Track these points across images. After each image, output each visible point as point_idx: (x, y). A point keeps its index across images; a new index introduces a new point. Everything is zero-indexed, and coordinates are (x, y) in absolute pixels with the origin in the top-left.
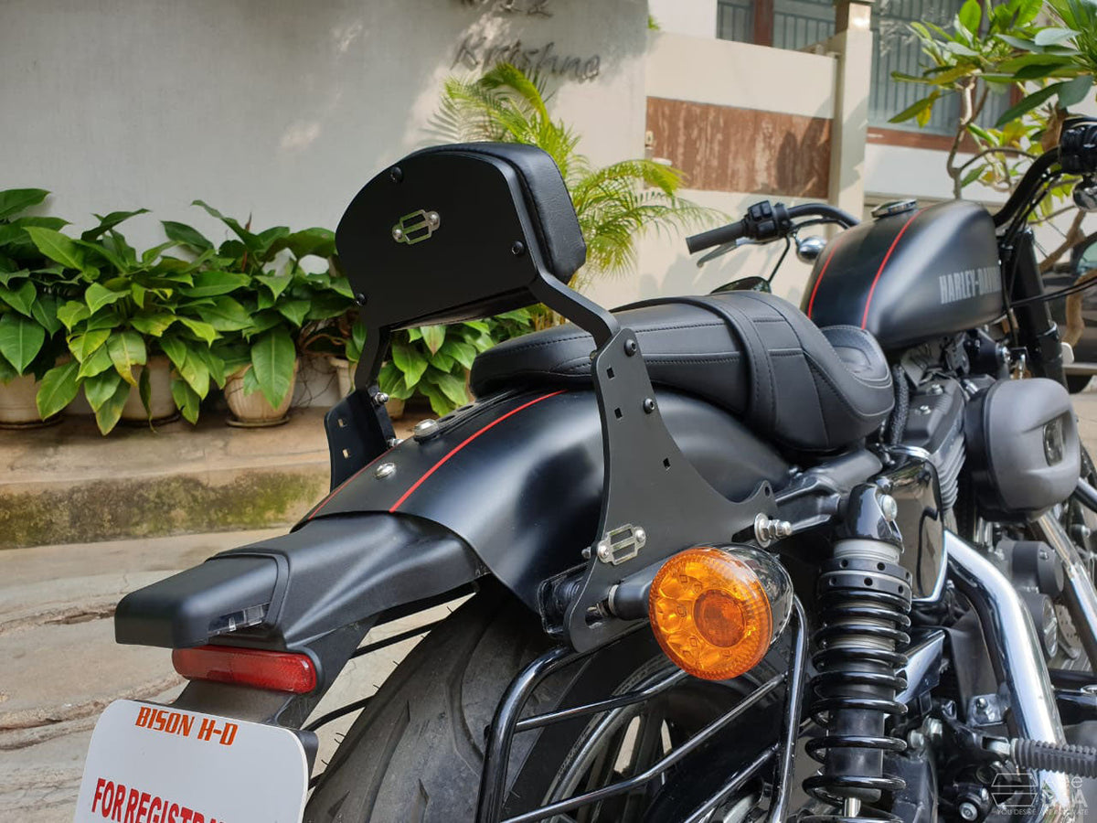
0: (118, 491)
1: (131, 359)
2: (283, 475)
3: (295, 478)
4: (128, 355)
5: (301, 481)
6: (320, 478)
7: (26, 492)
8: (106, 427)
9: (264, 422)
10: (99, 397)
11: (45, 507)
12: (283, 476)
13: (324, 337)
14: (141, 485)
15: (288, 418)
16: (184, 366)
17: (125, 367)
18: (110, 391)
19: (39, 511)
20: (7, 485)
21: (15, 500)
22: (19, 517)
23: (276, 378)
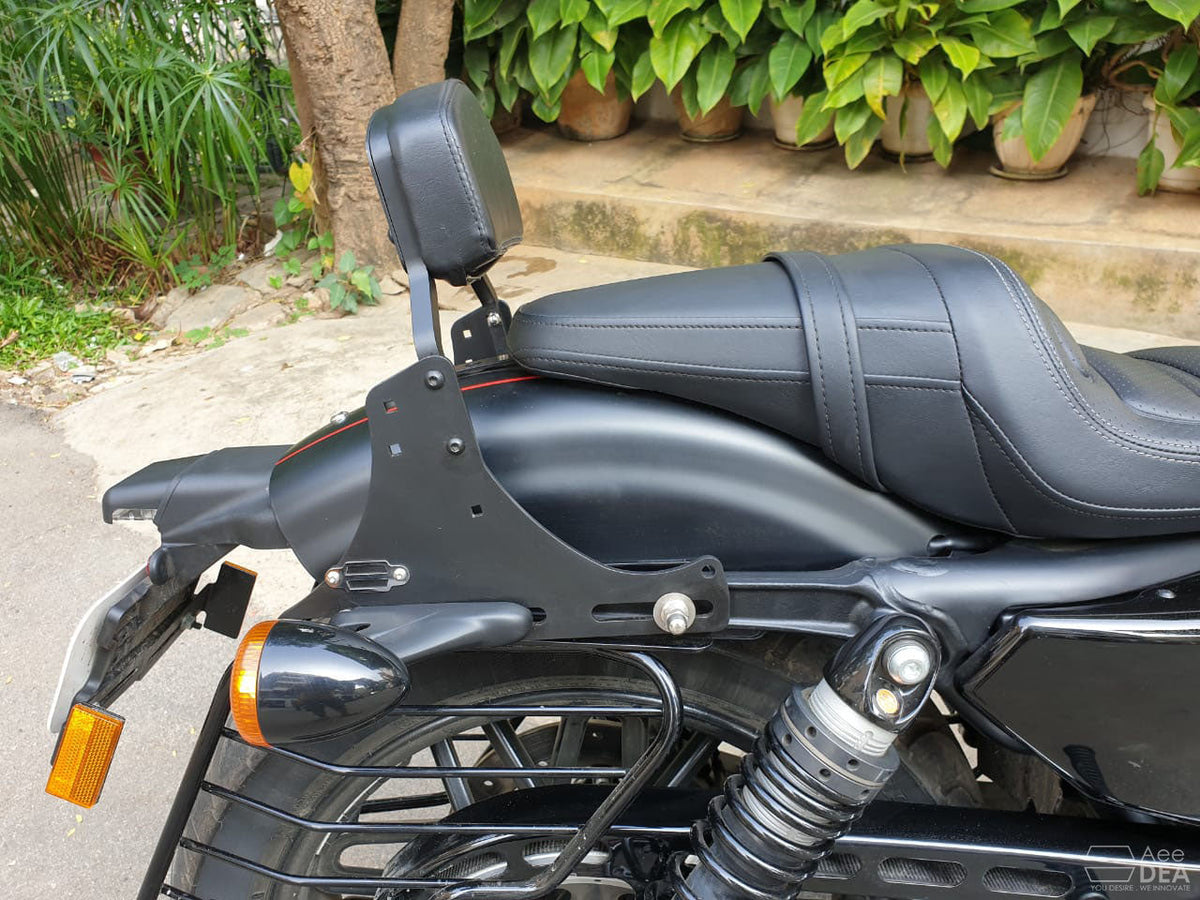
0: (832, 235)
1: (884, 89)
2: (1002, 249)
3: (1016, 255)
4: (884, 82)
5: (1022, 261)
6: (1046, 260)
7: (757, 223)
8: (853, 162)
9: (1030, 174)
10: (847, 129)
11: (769, 239)
12: (1002, 251)
13: (1140, 66)
14: (853, 234)
15: (1064, 172)
16: (940, 99)
17: (876, 97)
18: (860, 122)
19: (765, 243)
20: (743, 212)
21: (748, 228)
22: (750, 245)
23: (1048, 121)
